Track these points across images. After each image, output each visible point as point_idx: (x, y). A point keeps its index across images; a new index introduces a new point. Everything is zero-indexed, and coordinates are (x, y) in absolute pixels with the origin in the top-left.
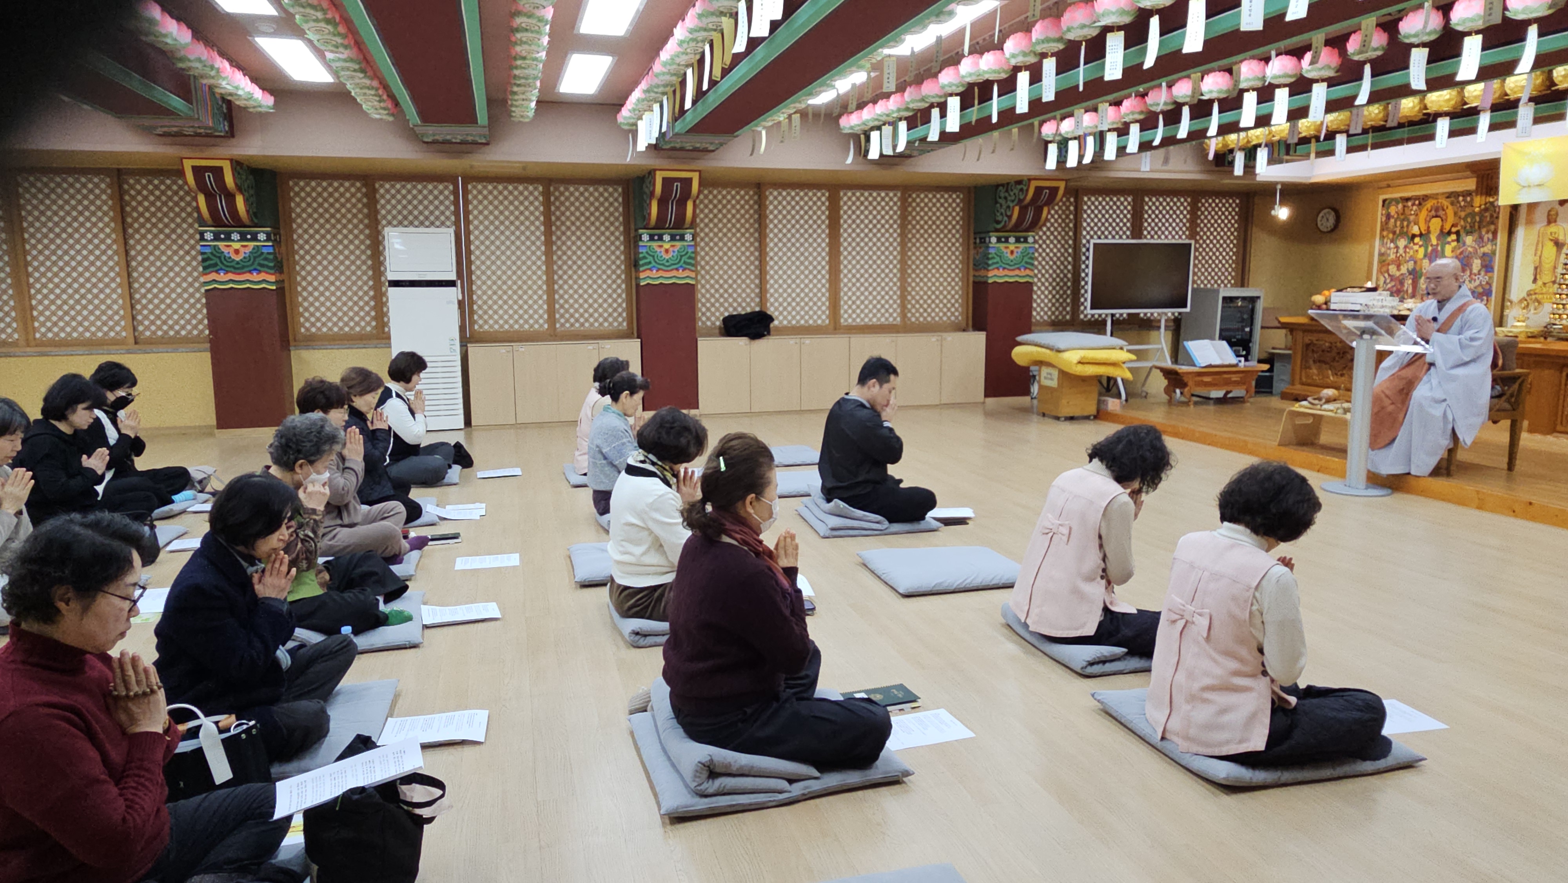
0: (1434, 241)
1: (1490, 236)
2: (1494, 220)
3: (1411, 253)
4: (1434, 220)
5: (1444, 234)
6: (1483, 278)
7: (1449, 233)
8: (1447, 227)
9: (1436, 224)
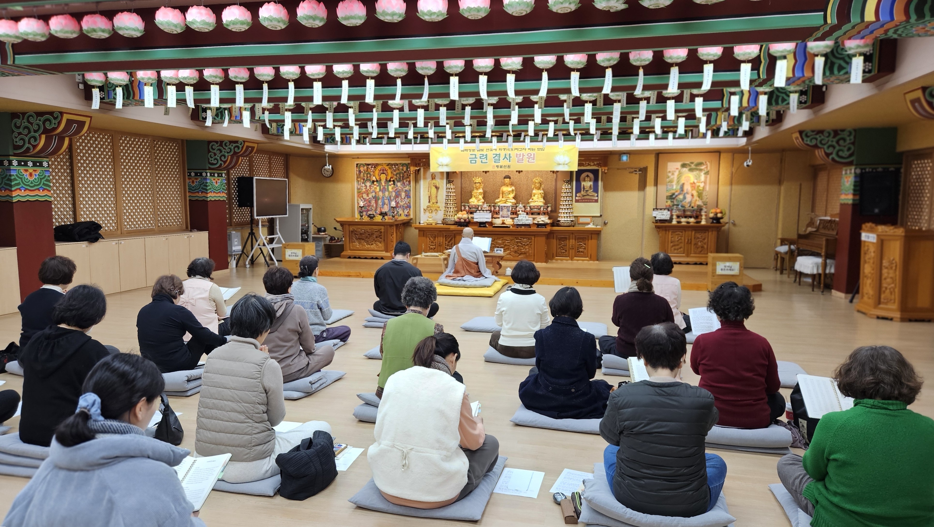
0: (383, 184)
1: (408, 183)
2: (408, 176)
3: (373, 189)
4: (382, 175)
5: (388, 181)
6: (407, 200)
7: (390, 181)
8: (389, 178)
9: (383, 177)
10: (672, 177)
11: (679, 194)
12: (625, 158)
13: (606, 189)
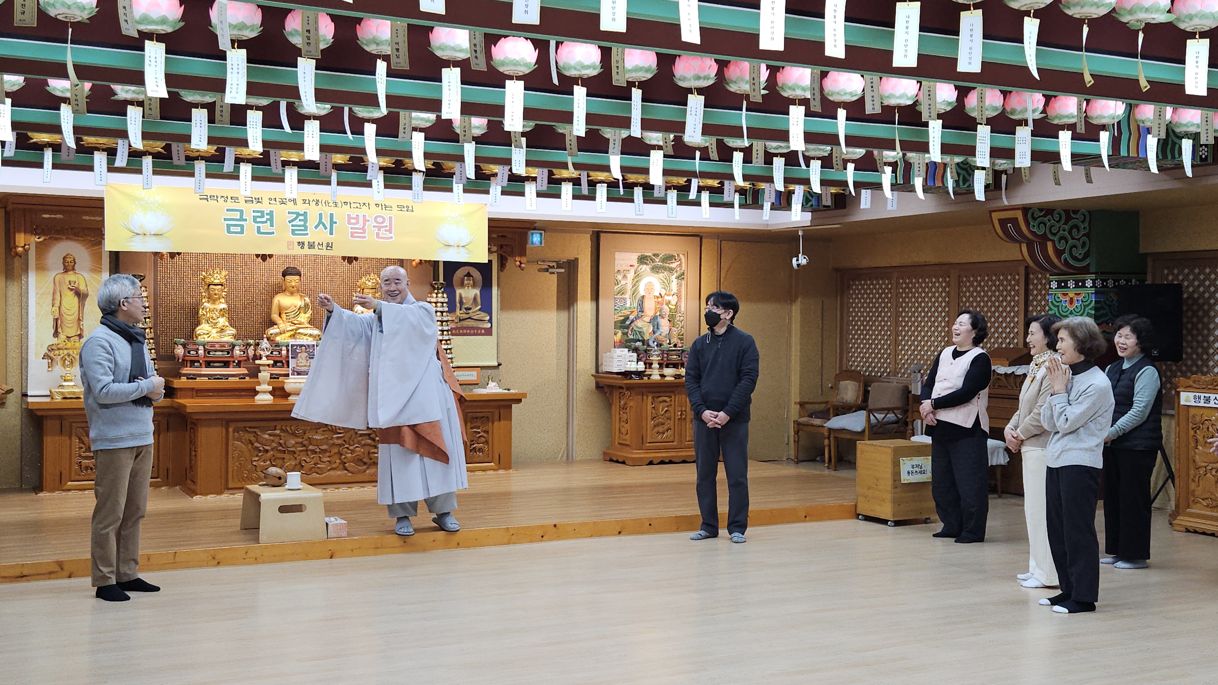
10: (623, 282)
11: (637, 318)
12: (536, 238)
13: (505, 306)
